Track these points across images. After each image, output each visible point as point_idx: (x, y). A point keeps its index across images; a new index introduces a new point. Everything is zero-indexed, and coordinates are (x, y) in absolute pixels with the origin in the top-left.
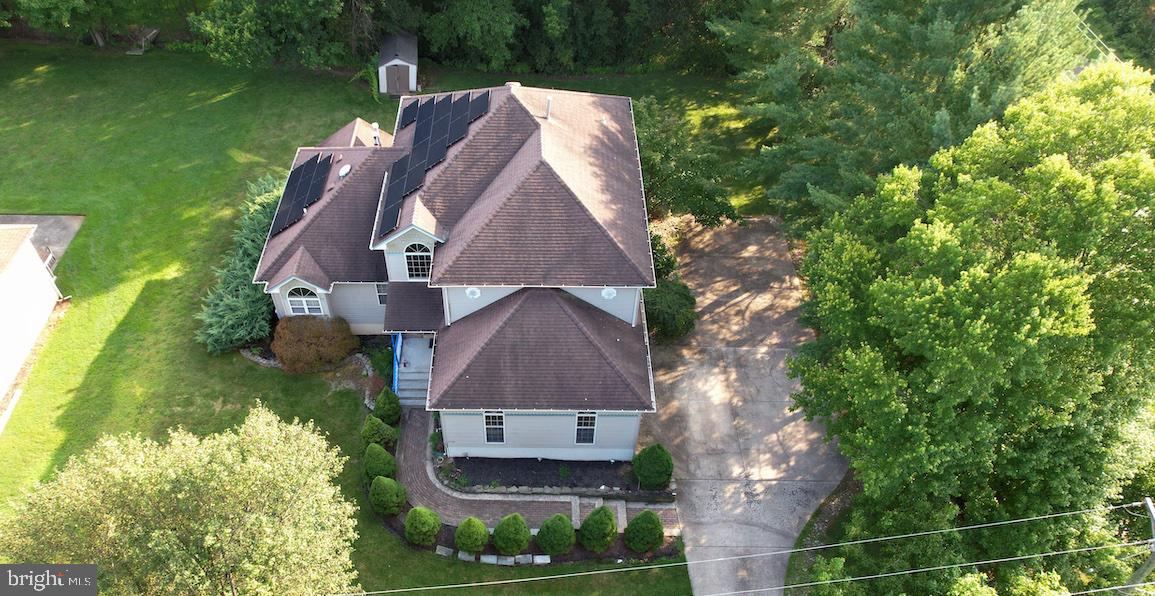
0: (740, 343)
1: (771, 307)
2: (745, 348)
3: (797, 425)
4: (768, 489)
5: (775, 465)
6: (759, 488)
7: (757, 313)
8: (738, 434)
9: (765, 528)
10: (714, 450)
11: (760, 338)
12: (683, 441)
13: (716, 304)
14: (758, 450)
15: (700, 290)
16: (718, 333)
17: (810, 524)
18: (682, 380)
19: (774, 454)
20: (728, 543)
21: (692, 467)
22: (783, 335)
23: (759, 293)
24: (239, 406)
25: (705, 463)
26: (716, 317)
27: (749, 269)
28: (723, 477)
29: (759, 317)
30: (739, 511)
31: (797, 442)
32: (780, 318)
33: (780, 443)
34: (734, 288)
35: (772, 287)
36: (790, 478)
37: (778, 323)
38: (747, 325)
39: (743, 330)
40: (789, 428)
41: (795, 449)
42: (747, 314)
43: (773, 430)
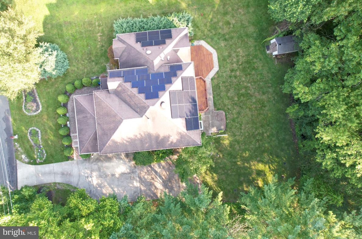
0: (140, 178)
1: (156, 188)
2: (138, 179)
3: (111, 191)
4: (90, 182)
5: (97, 184)
6: (90, 179)
7: (153, 184)
8: (106, 176)
9: (79, 180)
10: (100, 169)
11: (143, 184)
12: (102, 161)
13: (156, 172)
14: (102, 180)
15: (161, 167)
16: (143, 172)
18: (123, 161)
19: (101, 184)
20: (74, 171)
21: (94, 163)
22: (145, 191)
23: (163, 185)
24: (99, 40)
25: (96, 166)
26: (150, 171)
27: (174, 183)
28: (92, 171)
29: (151, 184)
30: (83, 174)
31: (106, 190)
32: (152, 191)
33: (104, 186)
34: (164, 177)
35: (166, 189)
36: (94, 187)
37: (150, 190)
38: (148, 180)
39: (145, 179)
40: (110, 189)
41: (103, 190)
42: (152, 181)
43: (108, 184)
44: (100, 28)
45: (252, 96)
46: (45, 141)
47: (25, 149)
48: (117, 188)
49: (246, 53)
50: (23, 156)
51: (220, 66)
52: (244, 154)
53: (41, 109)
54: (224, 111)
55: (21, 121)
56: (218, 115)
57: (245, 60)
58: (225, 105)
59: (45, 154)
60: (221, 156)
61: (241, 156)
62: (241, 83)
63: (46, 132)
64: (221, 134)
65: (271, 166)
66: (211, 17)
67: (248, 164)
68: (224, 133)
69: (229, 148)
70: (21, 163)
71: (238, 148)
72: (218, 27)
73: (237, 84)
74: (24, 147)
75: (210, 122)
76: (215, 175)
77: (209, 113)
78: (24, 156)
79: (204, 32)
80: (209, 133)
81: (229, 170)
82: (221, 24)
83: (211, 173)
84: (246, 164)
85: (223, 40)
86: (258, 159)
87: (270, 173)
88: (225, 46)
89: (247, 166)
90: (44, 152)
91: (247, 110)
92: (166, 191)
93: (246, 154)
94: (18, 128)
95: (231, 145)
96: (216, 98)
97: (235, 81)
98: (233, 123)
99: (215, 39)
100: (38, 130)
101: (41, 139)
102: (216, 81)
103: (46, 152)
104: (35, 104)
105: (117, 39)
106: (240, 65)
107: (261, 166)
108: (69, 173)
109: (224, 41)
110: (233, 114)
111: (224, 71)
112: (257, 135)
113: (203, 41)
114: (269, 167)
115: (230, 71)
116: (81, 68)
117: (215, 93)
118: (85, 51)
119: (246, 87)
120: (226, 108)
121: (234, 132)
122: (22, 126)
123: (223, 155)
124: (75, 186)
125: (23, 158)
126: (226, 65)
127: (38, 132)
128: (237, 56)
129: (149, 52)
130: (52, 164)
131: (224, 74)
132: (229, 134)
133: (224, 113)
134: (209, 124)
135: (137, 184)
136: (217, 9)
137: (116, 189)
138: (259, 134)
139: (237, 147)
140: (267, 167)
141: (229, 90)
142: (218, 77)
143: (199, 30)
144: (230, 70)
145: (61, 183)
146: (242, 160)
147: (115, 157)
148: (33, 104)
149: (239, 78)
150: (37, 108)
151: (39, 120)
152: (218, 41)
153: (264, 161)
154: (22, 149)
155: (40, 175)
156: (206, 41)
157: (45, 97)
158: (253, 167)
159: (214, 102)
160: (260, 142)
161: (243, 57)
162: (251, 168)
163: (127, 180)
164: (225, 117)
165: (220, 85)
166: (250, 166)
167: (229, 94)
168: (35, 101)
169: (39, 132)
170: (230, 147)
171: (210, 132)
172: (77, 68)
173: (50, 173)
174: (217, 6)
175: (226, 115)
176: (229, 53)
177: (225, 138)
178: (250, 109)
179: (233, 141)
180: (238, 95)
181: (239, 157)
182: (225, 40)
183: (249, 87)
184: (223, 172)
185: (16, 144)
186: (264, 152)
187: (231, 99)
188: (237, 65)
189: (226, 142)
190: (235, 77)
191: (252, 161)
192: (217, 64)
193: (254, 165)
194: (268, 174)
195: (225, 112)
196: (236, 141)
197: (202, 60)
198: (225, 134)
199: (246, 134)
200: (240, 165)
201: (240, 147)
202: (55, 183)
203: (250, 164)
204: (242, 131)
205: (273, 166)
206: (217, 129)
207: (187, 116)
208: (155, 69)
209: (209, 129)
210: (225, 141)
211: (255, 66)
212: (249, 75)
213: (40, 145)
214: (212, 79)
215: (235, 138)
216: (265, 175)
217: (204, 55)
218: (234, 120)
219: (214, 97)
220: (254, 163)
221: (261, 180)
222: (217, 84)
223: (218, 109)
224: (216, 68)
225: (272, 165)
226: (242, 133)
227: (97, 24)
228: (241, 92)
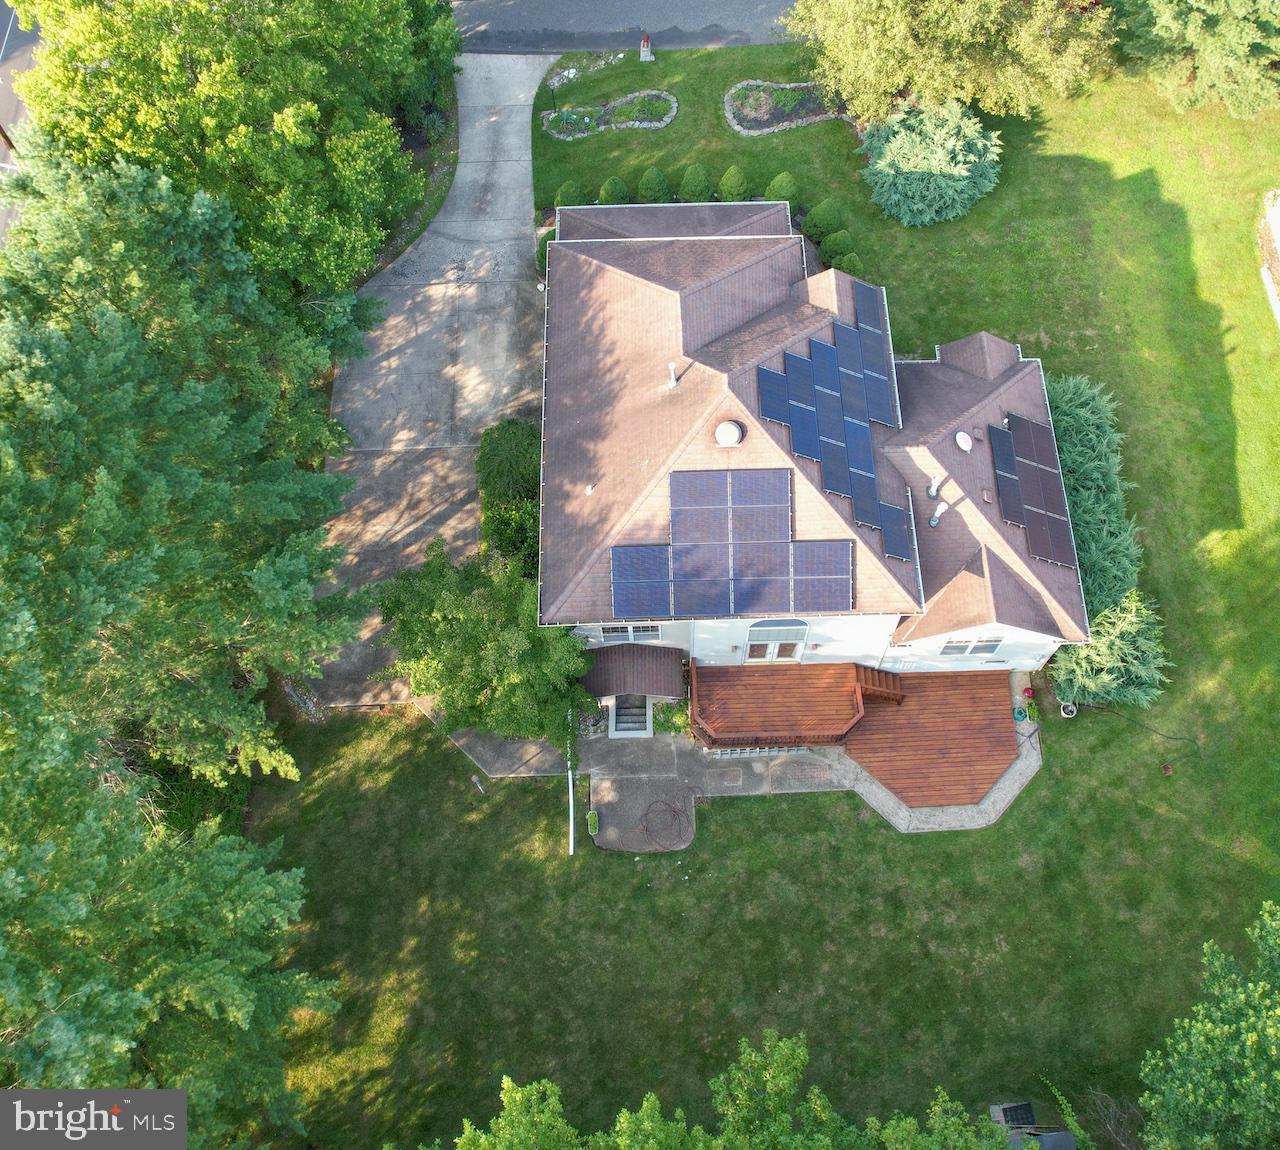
0: (427, 454)
1: (369, 516)
2: (422, 447)
3: (389, 346)
4: (441, 274)
5: (428, 299)
6: (451, 275)
7: (389, 506)
8: (454, 333)
9: (454, 238)
10: (488, 313)
11: (399, 465)
12: (519, 320)
13: (442, 519)
14: (441, 316)
15: (460, 543)
16: (451, 469)
17: (408, 243)
18: (508, 396)
19: (424, 311)
20: (493, 223)
21: (514, 293)
22: (366, 472)
23: (377, 544)
25: (500, 299)
26: (447, 494)
28: (484, 285)
29: (389, 499)
30: (477, 252)
31: (396, 326)
32: (360, 500)
33: (416, 323)
34: (413, 548)
35: (357, 554)
36: (415, 287)
37: (368, 491)
38: (410, 485)
39: (416, 476)
40: (401, 341)
41: (401, 318)
42: (404, 503)
43: (418, 337)
44: (1072, 345)
45: (761, 999)
46: (622, 141)
47: (597, 81)
48: (396, 370)
49: (985, 984)
50: (572, 73)
51: (915, 838)
52: (462, 937)
53: (744, 133)
54: (693, 845)
55: (705, 74)
56: (675, 814)
57: (952, 974)
58: (722, 852)
59: (570, 139)
60: (474, 817)
61: (456, 918)
62: (830, 947)
63: (657, 145)
64: (582, 824)
65: (378, 1086)
66: (1162, 809)
67: (413, 952)
68: (582, 839)
69: (505, 856)
70: (547, 66)
71: (502, 906)
72: (1112, 842)
73: (826, 923)
74: (608, 77)
75: (644, 776)
76: (385, 778)
77: (688, 773)
78: (571, 76)
79: (1084, 772)
80: (589, 766)
81: (398, 851)
82: (1129, 856)
83: (398, 760)
84: (412, 943)
85: (1047, 866)
86: (431, 1014)
87: (347, 1076)
88: (1019, 876)
89: (400, 948)
90: (579, 136)
91: (692, 972)
92: (350, 557)
93: (465, 946)
94: (677, 64)
95: (521, 870)
96: (757, 810)
97: (843, 915)
98: (627, 891)
99: (1053, 827)
100: (667, 120)
101: (632, 129)
102: (842, 812)
103: (579, 142)
104: (766, 117)
105: (1022, 360)
106: (923, 945)
107: (388, 1024)
108: (489, 210)
109: (1042, 872)
110: (673, 890)
111: (890, 855)
112: (557, 1016)
113: (1040, 763)
114: (375, 1074)
115: (890, 888)
116: (905, 267)
117: (784, 806)
118: (972, 284)
119: (808, 969)
120: (705, 856)
121: (581, 891)
122: (684, 75)
123: (472, 826)
124: (433, 226)
125: (566, 73)
126: (924, 872)
127: (660, 120)
128: (971, 933)
129: (964, 441)
130: (529, 157)
131: (874, 859)
132: (577, 865)
133: (683, 847)
134: (633, 769)
135: (401, 441)
136: (1204, 845)
137: (394, 362)
138: (560, 1027)
139: (505, 902)
140: (382, 1062)
141: (794, 879)
142: (863, 828)
143: (1093, 749)
144: (897, 889)
145: (451, 182)
146: (436, 921)
147: (530, 367)
148: (764, 109)
149: (857, 933)
150: (749, 121)
151: (704, 126)
152: (1043, 837)
153: (414, 1045)
154: (600, 71)
155: (493, 119)
156: (1036, 778)
157: (790, 148)
158: (391, 981)
159: (738, 798)
160: (516, 1030)
161: (966, 966)
162: (386, 971)
163: (423, 407)
164: (660, 849)
165: (822, 834)
166: (402, 967)
167: (774, 876)
168: (778, 115)
169: (658, 125)
170: (508, 864)
171: (593, 771)
172: (904, 256)
173: (496, 148)
174: (1218, 843)
175: (672, 855)
176: (984, 891)
177: (557, 842)
178: (691, 988)
179: (538, 882)
180: (772, 923)
181: (457, 906)
182: (1050, 877)
183: (808, 990)
184: (389, 819)
185: (621, 56)
186: (464, 1047)
187: (749, 887)
188: (924, 930)
189: (536, 847)
190: (862, 916)
191: (420, 979)
192: (927, 828)
193: (403, 987)
194: (340, 1061)
195: (686, 851)
196: (536, 897)
197: (944, 751)
198: (577, 843)
199: (564, 955)
200: (416, 907)
201: (504, 916)
202: (456, 162)
203: (408, 966)
204: (584, 935)
205: (378, 1095)
206: (609, 804)
207: (678, 554)
208: (889, 451)
209: (611, 769)
210: (545, 842)
211: (918, 1032)
212: (873, 993)
213: (607, 123)
214: (851, 795)
215: (553, 893)
216: (338, 1047)
217: (969, 762)
218: (642, 891)
219: (762, 798)
220: (415, 987)
221: (317, 1023)
222: (829, 817)
223: (702, 817)
224: (905, 819)
225: (386, 1092)
226: (575, 932)
227: (1089, 332)
228: (785, 941)
